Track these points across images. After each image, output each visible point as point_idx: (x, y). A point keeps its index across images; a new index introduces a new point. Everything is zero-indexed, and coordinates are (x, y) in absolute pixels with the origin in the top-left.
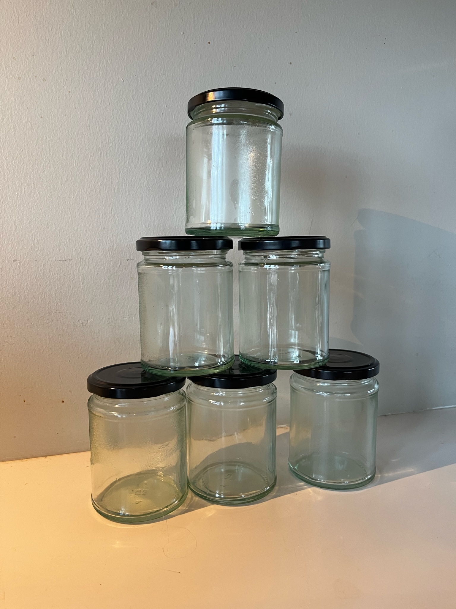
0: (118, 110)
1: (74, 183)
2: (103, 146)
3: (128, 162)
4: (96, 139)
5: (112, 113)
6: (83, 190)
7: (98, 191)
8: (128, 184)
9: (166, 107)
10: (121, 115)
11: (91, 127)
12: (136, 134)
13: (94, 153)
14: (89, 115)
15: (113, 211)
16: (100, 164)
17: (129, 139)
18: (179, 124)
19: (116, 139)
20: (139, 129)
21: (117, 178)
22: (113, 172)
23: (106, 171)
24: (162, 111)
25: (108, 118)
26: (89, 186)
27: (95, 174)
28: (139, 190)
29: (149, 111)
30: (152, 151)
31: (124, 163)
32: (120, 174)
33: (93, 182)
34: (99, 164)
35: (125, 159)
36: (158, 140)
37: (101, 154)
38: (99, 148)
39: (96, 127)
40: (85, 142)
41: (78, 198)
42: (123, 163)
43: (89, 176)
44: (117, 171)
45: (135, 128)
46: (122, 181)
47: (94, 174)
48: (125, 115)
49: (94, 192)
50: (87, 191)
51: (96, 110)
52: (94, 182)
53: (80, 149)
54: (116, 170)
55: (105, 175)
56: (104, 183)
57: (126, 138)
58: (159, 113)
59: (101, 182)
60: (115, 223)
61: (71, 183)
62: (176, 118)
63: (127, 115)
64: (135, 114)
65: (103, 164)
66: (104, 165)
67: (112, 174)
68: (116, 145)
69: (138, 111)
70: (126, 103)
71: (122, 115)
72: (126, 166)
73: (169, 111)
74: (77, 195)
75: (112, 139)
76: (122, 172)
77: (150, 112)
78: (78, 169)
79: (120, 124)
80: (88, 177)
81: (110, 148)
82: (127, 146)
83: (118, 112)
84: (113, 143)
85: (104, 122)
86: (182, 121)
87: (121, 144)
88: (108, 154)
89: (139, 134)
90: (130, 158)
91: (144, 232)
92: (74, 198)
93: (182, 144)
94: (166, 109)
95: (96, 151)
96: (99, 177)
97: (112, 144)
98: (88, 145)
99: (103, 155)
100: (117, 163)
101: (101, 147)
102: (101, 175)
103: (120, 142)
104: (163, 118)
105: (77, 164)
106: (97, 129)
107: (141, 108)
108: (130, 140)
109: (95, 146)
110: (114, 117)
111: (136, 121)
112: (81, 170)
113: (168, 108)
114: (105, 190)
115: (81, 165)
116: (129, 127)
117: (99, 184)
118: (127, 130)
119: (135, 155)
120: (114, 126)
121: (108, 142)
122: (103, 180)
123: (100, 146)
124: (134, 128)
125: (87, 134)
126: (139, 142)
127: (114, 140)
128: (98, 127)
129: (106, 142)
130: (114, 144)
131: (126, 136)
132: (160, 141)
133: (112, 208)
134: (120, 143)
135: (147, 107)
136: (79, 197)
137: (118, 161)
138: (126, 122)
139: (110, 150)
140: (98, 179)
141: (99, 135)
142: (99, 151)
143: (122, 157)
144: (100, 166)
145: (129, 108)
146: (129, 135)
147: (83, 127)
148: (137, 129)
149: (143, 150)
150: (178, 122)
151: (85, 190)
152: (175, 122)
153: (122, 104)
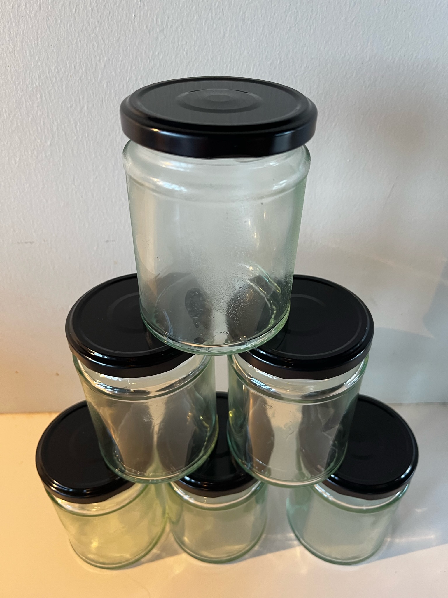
0: (55, 18)
1: (11, 144)
2: (42, 84)
3: (86, 108)
4: (28, 72)
5: (47, 23)
6: (26, 153)
7: (49, 153)
8: (92, 142)
9: (139, 2)
10: (62, 25)
11: (16, 52)
12: (93, 59)
13: (30, 96)
14: (10, 32)
15: (76, 181)
16: (43, 113)
17: (82, 68)
18: (165, 33)
19: (61, 69)
20: (96, 49)
21: (73, 134)
22: (66, 125)
23: (55, 123)
24: (132, 11)
25: (41, 33)
26: (34, 146)
27: (39, 128)
28: (110, 150)
29: (110, 13)
30: (124, 86)
31: (81, 109)
32: (77, 127)
33: (39, 141)
34: (41, 113)
35: (81, 102)
36: (132, 67)
37: (41, 97)
38: (37, 86)
39: (26, 52)
40: (12, 78)
41: (22, 163)
42: (79, 110)
43: (31, 132)
44: (72, 122)
45: (89, 48)
46: (82, 137)
47: (37, 128)
48: (70, 25)
49: (44, 156)
50: (32, 153)
51: (20, 22)
52: (41, 141)
53: (7, 91)
54: (69, 121)
55: (55, 129)
56: (56, 142)
57: (76, 68)
58: (128, 15)
59: (50, 140)
60: (82, 197)
61: (7, 143)
62: (159, 23)
63: (73, 25)
64: (85, 22)
65: (48, 113)
66: (50, 113)
67: (65, 127)
68: (63, 79)
69: (90, 16)
70: (68, 4)
71: (64, 25)
72: (84, 113)
73: (146, 8)
74: (19, 160)
75: (55, 69)
76: (80, 124)
77: (111, 15)
78: (11, 122)
79: (64, 42)
80: (30, 134)
81: (53, 85)
82: (81, 81)
83: (56, 21)
84: (58, 76)
85: (36, 42)
86: (171, 27)
87: (71, 76)
88: (53, 96)
89: (98, 58)
90: (88, 101)
91: (125, 207)
92: (17, 165)
93: (173, 72)
94: (140, 7)
95: (32, 92)
96: (46, 132)
97: (56, 79)
98: (19, 83)
99: (46, 99)
100: (69, 110)
101: (39, 84)
102: (48, 129)
103: (68, 74)
104: (136, 23)
105: (9, 114)
106: (26, 54)
107: (95, 9)
108: (84, 69)
109: (29, 84)
110: (51, 30)
111: (90, 35)
112: (17, 123)
113: (144, 4)
114: (59, 151)
115: (15, 115)
116: (79, 45)
117: (49, 143)
118: (76, 53)
119: (96, 96)
120: (54, 47)
121: (48, 74)
122: (53, 136)
123: (37, 84)
124: (87, 47)
125: (13, 66)
126: (100, 73)
127: (58, 72)
128: (28, 52)
129: (45, 76)
130: (58, 79)
131: (76, 64)
132: (134, 68)
133: (74, 177)
134: (69, 77)
135: (105, 6)
136: (24, 163)
137: (71, 107)
138: (73, 37)
139: (55, 89)
140: (45, 136)
141: (33, 66)
142: (36, 91)
143: (75, 100)
144: (43, 116)
145: (74, 10)
146: (81, 62)
147: (5, 55)
148: (93, 49)
149: (107, 86)
150: (163, 29)
151: (30, 153)
152: (158, 30)
153: (60, 6)
